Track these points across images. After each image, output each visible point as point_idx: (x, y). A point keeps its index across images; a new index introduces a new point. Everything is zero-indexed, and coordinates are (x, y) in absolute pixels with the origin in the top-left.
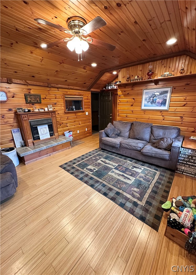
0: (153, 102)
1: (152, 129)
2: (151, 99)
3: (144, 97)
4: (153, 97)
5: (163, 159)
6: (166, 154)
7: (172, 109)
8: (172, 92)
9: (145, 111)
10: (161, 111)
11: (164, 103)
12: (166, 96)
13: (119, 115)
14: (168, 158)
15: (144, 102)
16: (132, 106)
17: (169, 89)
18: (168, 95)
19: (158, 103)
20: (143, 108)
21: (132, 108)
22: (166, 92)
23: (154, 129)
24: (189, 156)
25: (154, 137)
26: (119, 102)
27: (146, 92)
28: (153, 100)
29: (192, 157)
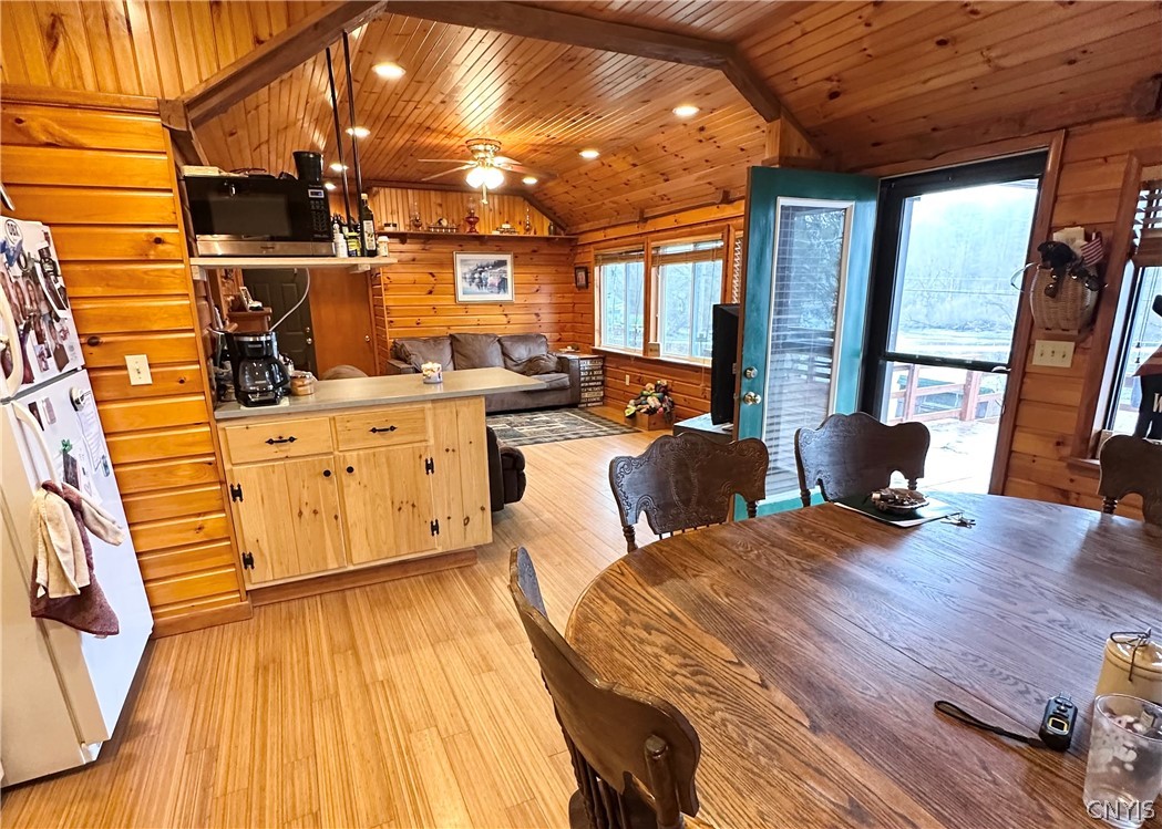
0: (481, 284)
1: (502, 345)
2: (476, 276)
3: (460, 270)
4: (480, 273)
5: (562, 389)
6: (564, 378)
7: (521, 300)
8: (516, 264)
9: (466, 305)
10: (501, 304)
11: (502, 285)
12: (505, 272)
13: (392, 322)
14: (568, 383)
15: (461, 284)
16: (430, 293)
17: (508, 258)
18: (509, 268)
19: (492, 285)
20: (462, 298)
21: (432, 300)
22: (503, 263)
23: (507, 344)
24: (589, 371)
25: (511, 359)
26: (388, 281)
27: (462, 261)
28: (480, 278)
29: (593, 370)
